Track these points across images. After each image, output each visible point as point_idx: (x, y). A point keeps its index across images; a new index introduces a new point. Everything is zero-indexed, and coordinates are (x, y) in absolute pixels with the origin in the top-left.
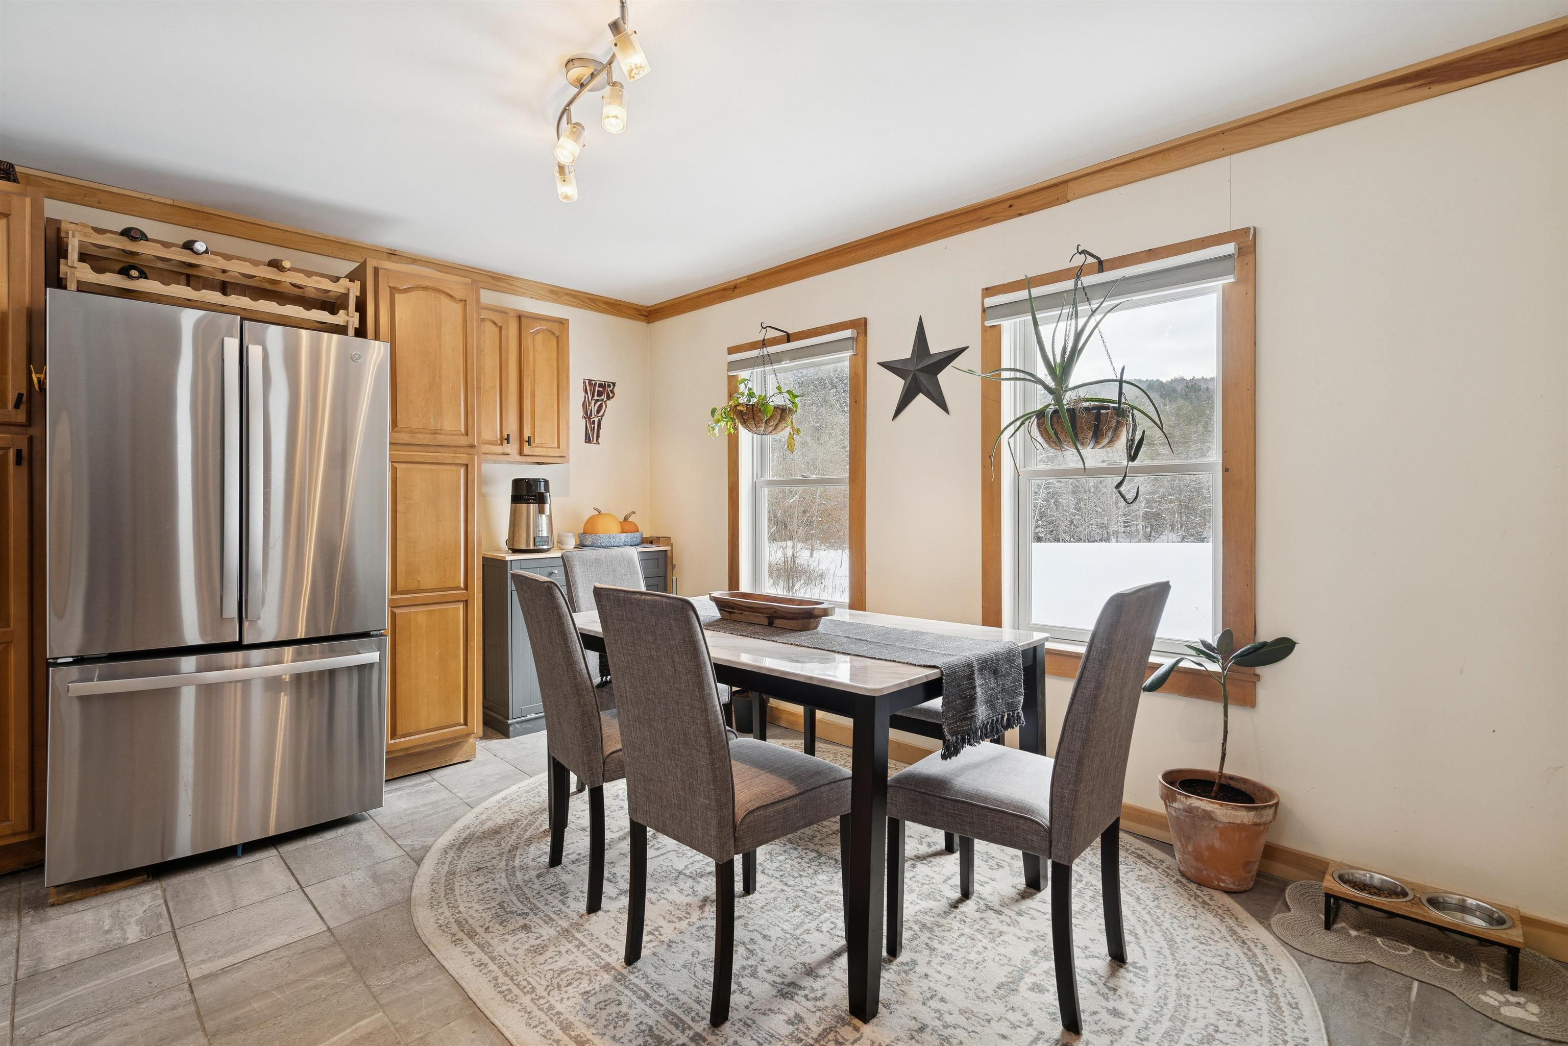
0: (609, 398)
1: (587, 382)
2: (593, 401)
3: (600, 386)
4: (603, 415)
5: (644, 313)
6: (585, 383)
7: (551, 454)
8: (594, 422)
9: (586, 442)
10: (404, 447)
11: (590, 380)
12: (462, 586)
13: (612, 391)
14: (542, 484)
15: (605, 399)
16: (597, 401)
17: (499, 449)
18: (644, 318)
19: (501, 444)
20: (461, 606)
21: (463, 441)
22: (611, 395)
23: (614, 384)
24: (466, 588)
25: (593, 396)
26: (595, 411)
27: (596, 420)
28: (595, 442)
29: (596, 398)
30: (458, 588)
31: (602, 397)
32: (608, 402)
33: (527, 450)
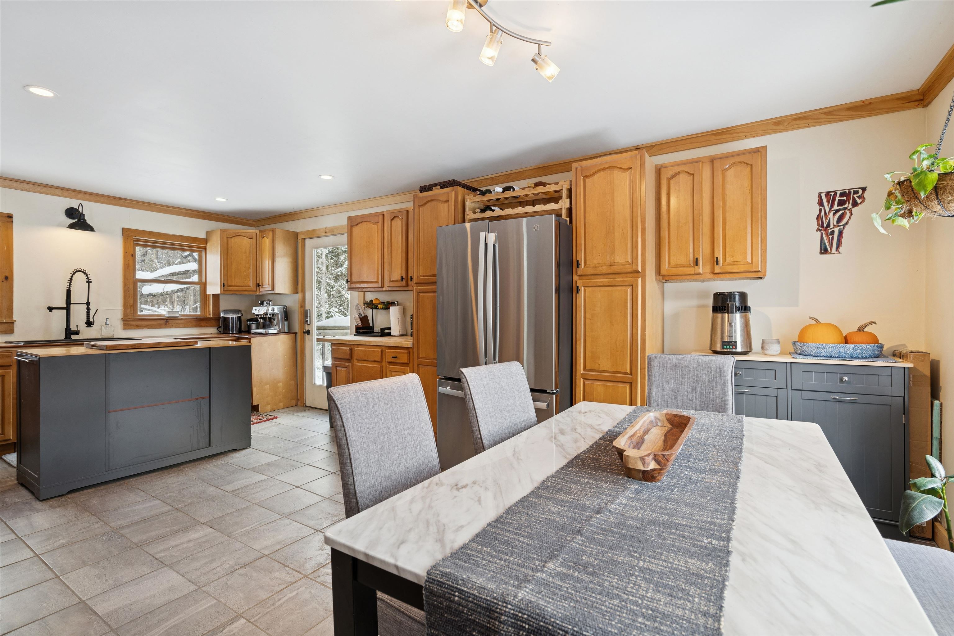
0: (855, 204)
1: (823, 196)
2: (832, 213)
3: (842, 194)
4: (846, 223)
5: (915, 98)
6: (820, 197)
7: (742, 270)
8: (833, 233)
9: (821, 253)
10: (593, 277)
11: (828, 194)
12: (628, 371)
13: (862, 197)
14: (737, 297)
15: (850, 206)
16: (837, 211)
17: (691, 270)
18: (916, 103)
19: (694, 267)
20: (628, 387)
21: (629, 269)
22: (859, 201)
23: (864, 189)
24: (631, 374)
25: (832, 206)
26: (834, 220)
27: (836, 230)
28: (834, 250)
29: (836, 207)
30: (626, 373)
31: (846, 206)
32: (854, 210)
33: (717, 269)
